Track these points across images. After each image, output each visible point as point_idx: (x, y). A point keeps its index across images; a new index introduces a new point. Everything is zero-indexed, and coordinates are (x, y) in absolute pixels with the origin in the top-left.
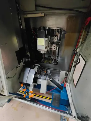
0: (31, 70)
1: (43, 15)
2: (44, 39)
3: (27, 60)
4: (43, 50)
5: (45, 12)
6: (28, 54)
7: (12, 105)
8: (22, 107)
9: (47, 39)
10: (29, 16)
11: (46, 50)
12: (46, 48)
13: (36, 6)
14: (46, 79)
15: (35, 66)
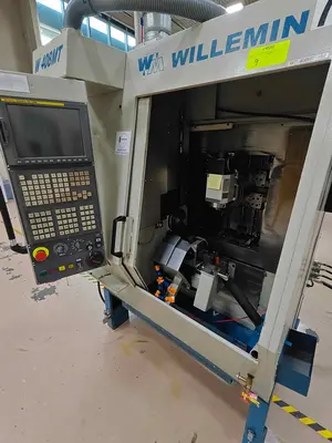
0: (183, 242)
1: (230, 126)
2: (221, 176)
3: (178, 220)
4: (217, 201)
5: (235, 120)
6: (185, 208)
7: (120, 338)
8: (142, 352)
9: (228, 177)
10: (201, 128)
11: (226, 201)
12: (224, 196)
13: (218, 109)
14: (212, 273)
15: (195, 240)
